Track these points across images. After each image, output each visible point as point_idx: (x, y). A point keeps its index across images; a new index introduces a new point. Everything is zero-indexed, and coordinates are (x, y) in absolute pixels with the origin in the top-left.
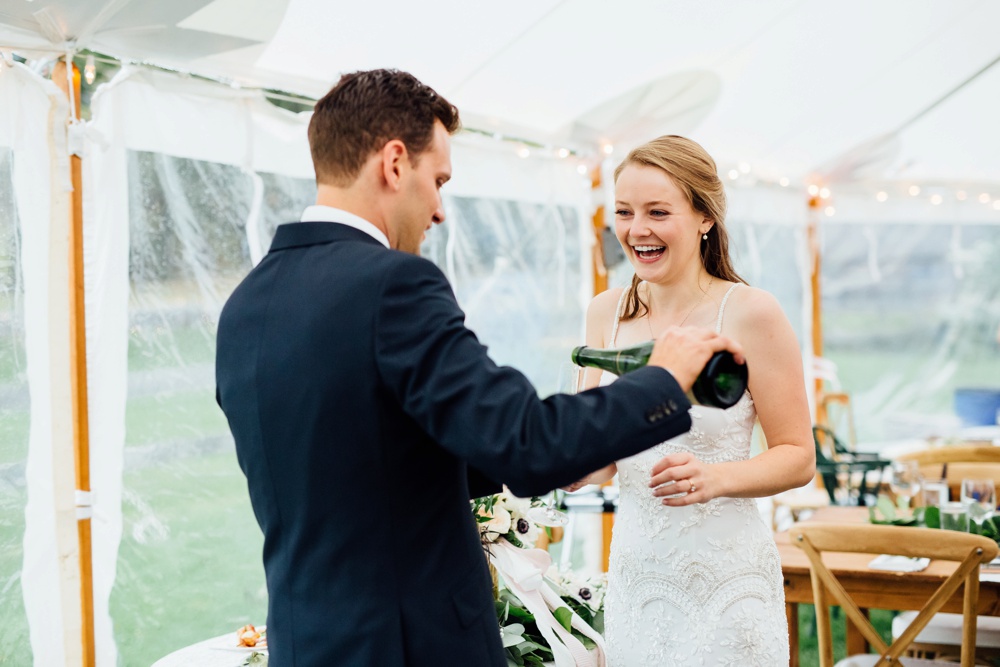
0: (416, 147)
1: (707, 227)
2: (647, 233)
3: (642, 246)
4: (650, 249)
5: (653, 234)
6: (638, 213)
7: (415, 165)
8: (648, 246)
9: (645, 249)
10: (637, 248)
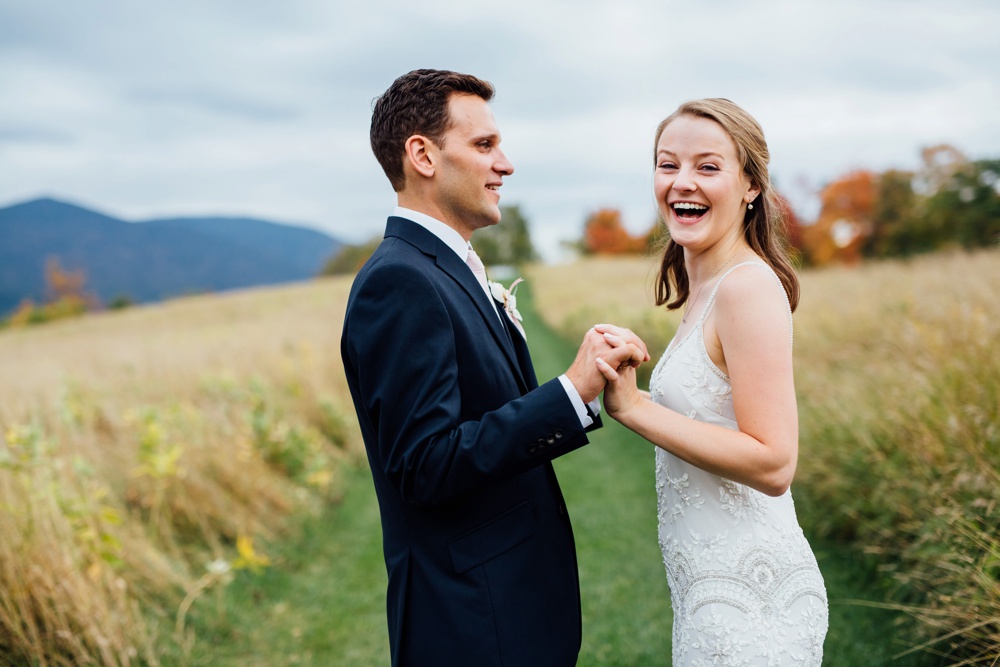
0: (435, 132)
1: (752, 196)
2: (693, 188)
3: (684, 202)
4: (692, 206)
5: (700, 191)
6: (686, 167)
7: (441, 146)
8: (690, 203)
9: (687, 206)
10: (677, 206)
